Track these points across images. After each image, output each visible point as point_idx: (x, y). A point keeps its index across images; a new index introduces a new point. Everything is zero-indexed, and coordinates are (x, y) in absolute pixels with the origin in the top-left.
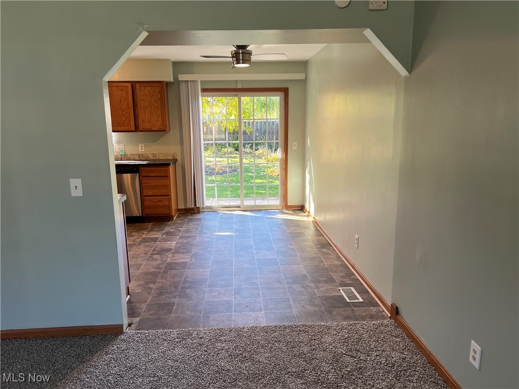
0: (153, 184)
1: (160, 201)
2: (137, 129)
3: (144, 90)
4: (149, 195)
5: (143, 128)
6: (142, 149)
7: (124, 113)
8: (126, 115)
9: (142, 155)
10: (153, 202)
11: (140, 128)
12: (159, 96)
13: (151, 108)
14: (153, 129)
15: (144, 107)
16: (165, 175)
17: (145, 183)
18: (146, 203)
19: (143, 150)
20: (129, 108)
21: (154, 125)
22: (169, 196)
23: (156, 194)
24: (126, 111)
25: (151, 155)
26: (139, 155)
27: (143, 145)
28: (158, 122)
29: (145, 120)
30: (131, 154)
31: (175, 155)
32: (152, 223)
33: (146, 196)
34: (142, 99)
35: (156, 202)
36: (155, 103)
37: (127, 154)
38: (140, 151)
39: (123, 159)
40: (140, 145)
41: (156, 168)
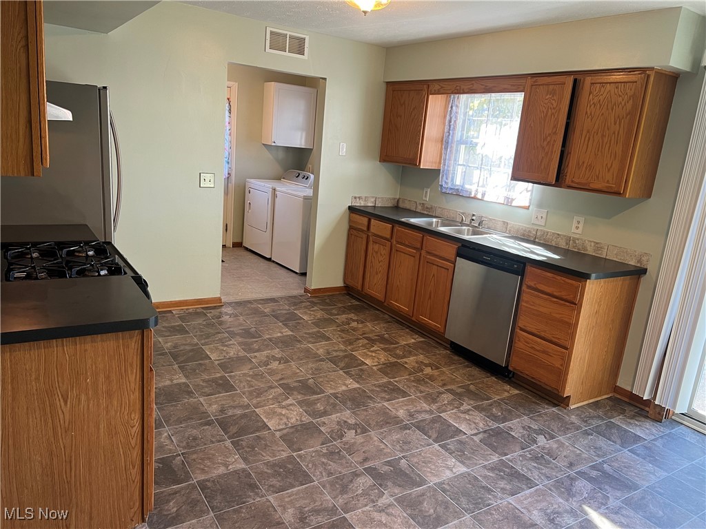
0: (541, 309)
1: (544, 352)
3: (600, 91)
4: (528, 329)
5: (572, 181)
6: (577, 228)
7: (545, 143)
8: (546, 149)
9: (574, 240)
11: (568, 180)
12: (629, 106)
13: (603, 136)
14: (593, 186)
15: (588, 132)
16: (570, 298)
17: (527, 302)
18: (519, 345)
19: (579, 231)
20: (555, 133)
21: (598, 177)
22: (567, 349)
23: (543, 334)
24: (549, 139)
25: (593, 244)
26: (568, 239)
27: (582, 219)
28: (609, 170)
29: (583, 162)
30: (554, 233)
31: (644, 259)
32: (518, 392)
33: (522, 329)
34: (589, 113)
35: (538, 351)
36: (615, 124)
37: (548, 232)
38: (574, 230)
39: (537, 240)
40: (576, 218)
41: (556, 276)
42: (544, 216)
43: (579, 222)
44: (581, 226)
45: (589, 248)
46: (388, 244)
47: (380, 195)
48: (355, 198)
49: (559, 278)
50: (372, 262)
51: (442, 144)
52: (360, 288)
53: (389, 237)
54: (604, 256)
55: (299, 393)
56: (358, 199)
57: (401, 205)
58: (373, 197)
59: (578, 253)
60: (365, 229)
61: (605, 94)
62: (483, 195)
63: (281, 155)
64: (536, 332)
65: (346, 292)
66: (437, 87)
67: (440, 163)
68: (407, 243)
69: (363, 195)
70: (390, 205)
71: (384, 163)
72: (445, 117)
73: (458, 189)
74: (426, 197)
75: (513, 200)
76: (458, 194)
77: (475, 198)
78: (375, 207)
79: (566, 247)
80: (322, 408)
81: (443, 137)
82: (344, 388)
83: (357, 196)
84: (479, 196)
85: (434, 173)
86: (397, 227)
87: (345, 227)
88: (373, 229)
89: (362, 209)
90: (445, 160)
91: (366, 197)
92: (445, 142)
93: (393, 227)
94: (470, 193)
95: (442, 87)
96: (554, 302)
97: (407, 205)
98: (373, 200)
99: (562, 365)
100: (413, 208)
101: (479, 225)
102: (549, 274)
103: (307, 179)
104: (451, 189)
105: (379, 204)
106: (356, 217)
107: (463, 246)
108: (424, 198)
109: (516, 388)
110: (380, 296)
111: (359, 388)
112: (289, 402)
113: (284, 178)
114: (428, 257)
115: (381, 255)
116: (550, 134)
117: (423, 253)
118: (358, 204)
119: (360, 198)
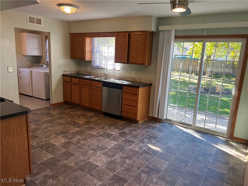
0: (128, 98)
1: (131, 109)
4: (126, 104)
8: (124, 53)
9: (133, 78)
10: (127, 109)
11: (130, 62)
12: (143, 41)
13: (138, 49)
14: (137, 63)
15: (134, 48)
16: (135, 93)
17: (124, 97)
18: (124, 109)
21: (138, 60)
22: (136, 107)
23: (130, 105)
24: (124, 50)
25: (138, 79)
26: (132, 78)
27: (135, 72)
28: (140, 58)
29: (134, 57)
30: (128, 77)
31: (151, 81)
32: (125, 122)
33: (124, 104)
34: (133, 42)
35: (129, 109)
36: (140, 46)
37: (126, 77)
38: (133, 75)
39: (123, 79)
40: (133, 72)
41: (131, 88)
42: (125, 72)
43: (134, 73)
44: (135, 74)
45: (137, 80)
46: (79, 85)
47: (72, 70)
48: (64, 71)
50: (74, 92)
51: (91, 53)
52: (70, 101)
53: (79, 83)
54: (142, 82)
55: (62, 134)
56: (65, 72)
57: (80, 73)
58: (70, 71)
59: (135, 82)
60: (70, 81)
61: (137, 38)
62: (107, 67)
63: (30, 59)
64: (127, 104)
65: (65, 103)
66: (88, 35)
67: (91, 58)
68: (85, 84)
69: (67, 70)
70: (76, 73)
71: (73, 60)
72: (91, 44)
73: (98, 66)
74: (88, 69)
75: (115, 68)
76: (98, 68)
77: (104, 69)
78: (71, 74)
79: (132, 80)
80: (71, 137)
81: (91, 50)
82: (75, 130)
83: (65, 70)
84: (105, 68)
85: (90, 62)
86: (81, 80)
87: (62, 81)
88: (72, 81)
89: (67, 75)
90: (93, 57)
91: (68, 71)
92: (92, 52)
93: (80, 80)
94: (102, 67)
95: (90, 35)
96: (132, 95)
97: (82, 73)
98: (70, 72)
99: (136, 112)
100: (84, 73)
101: (106, 77)
103: (42, 66)
104: (96, 66)
105: (72, 73)
106: (65, 78)
107: (104, 83)
108: (87, 70)
109: (124, 121)
110: (78, 103)
111: (80, 130)
112: (59, 137)
113: (32, 67)
114: (93, 88)
115: (77, 89)
116: (124, 49)
117: (91, 87)
118: (65, 73)
119: (66, 71)
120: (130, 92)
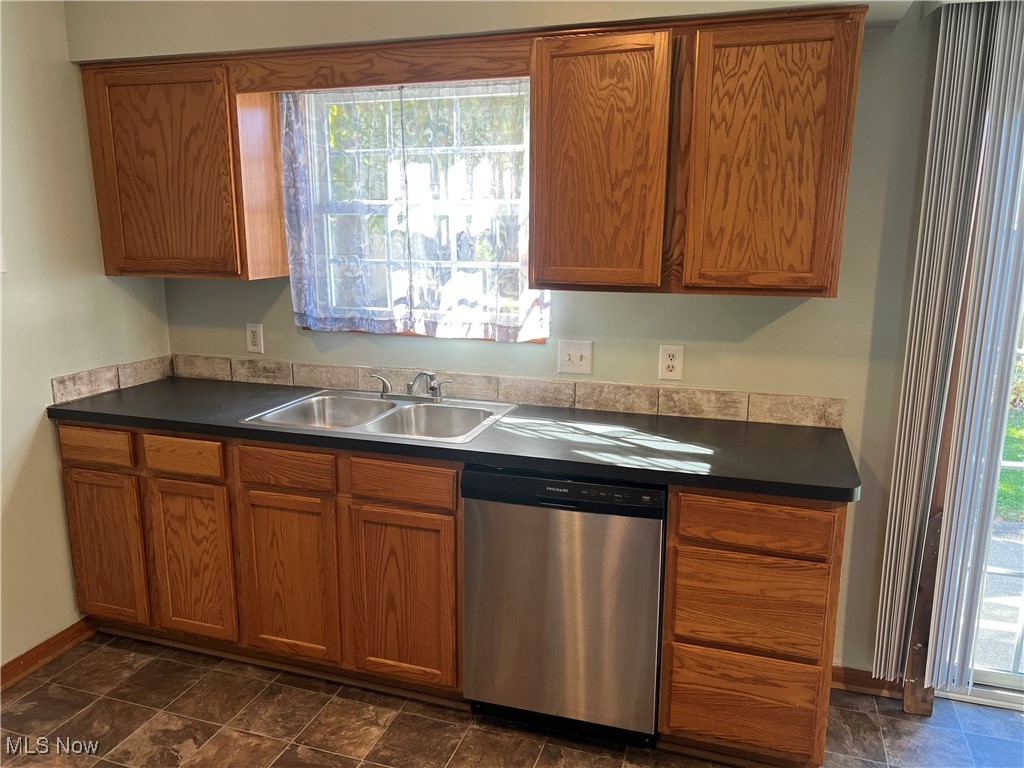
0: (734, 587)
1: (759, 680)
2: (671, 279)
3: (739, 63)
4: (705, 636)
5: (702, 276)
6: (670, 368)
7: (618, 194)
8: (625, 208)
9: (669, 395)
10: (723, 676)
11: (690, 275)
12: (820, 95)
13: (763, 167)
14: (755, 281)
15: (723, 159)
17: (691, 576)
18: (685, 677)
19: (677, 374)
20: (643, 168)
21: (764, 260)
23: (747, 642)
24: (626, 183)
25: (713, 397)
26: (654, 395)
27: (677, 349)
29: (722, 230)
30: (617, 387)
31: (833, 410)
34: (718, 116)
36: (789, 137)
37: (602, 387)
38: (662, 373)
39: (578, 406)
40: (663, 350)
41: (763, 506)
42: (587, 354)
43: (672, 357)
44: (678, 363)
46: (220, 493)
47: (127, 358)
48: (61, 381)
49: (774, 509)
50: (170, 546)
51: (281, 216)
52: (142, 618)
53: (216, 473)
54: (742, 417)
56: (69, 384)
57: (183, 371)
58: (109, 368)
59: (682, 420)
60: (126, 462)
61: (752, 73)
62: (431, 326)
64: (727, 639)
65: (90, 633)
66: (256, 72)
67: (285, 261)
68: (285, 481)
69: (83, 367)
70: (155, 378)
71: (119, 278)
73: (351, 319)
74: (255, 343)
76: (355, 329)
77: (408, 334)
78: (118, 392)
79: (653, 412)
81: (279, 198)
83: (65, 373)
84: (420, 329)
85: (278, 287)
86: (237, 448)
88: (153, 460)
89: (87, 408)
90: (297, 253)
91: (90, 373)
92: (288, 210)
93: (224, 445)
94: (392, 323)
95: (273, 72)
96: (768, 566)
97: (202, 370)
98: (110, 375)
100: (223, 374)
102: (745, 504)
104: (336, 320)
105: (128, 382)
107: (468, 467)
108: (251, 348)
110: (220, 628)
114: (366, 508)
115: (199, 523)
116: (627, 173)
117: (344, 500)
118: (70, 395)
119: (74, 379)
120: (750, 540)
